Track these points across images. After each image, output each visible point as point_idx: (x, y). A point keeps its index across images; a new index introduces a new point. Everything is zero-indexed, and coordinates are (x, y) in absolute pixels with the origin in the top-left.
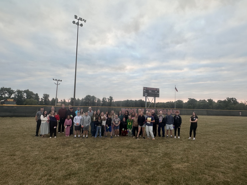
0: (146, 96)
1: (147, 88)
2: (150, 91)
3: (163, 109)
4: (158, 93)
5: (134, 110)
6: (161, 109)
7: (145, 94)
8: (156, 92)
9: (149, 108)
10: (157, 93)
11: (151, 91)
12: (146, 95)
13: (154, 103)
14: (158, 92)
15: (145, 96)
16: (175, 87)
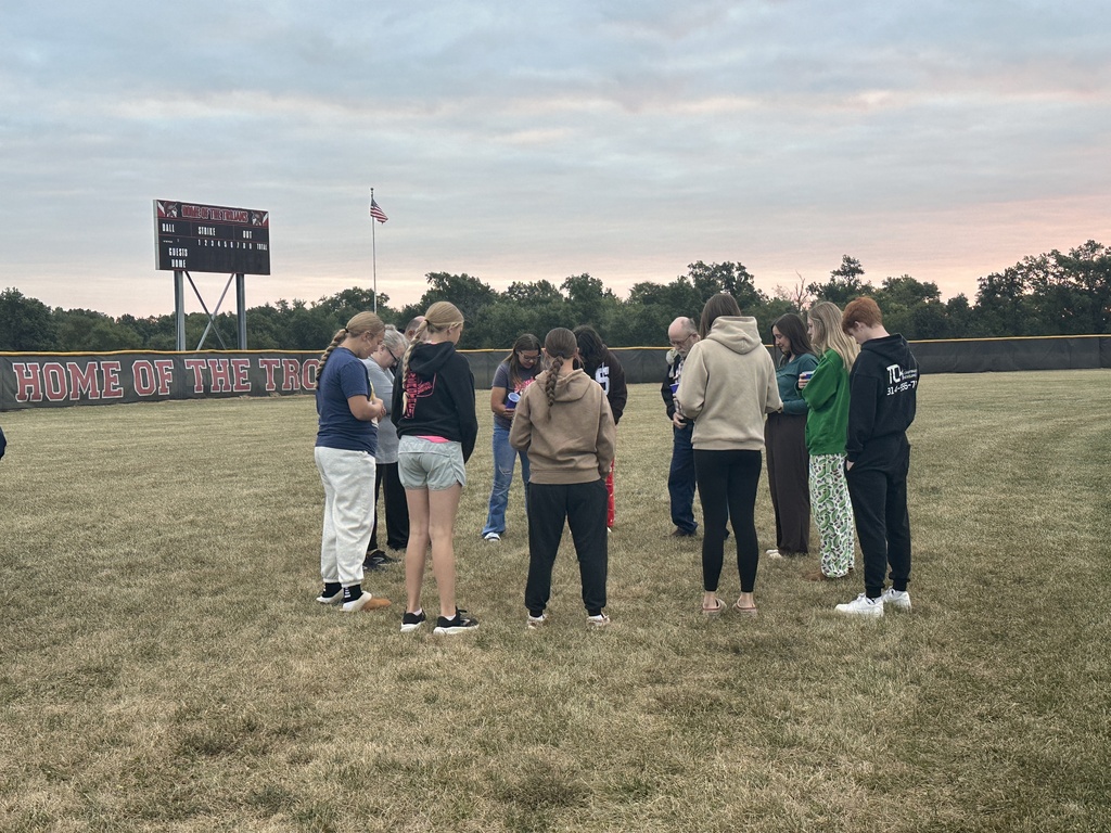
0: (181, 264)
1: (179, 205)
2: (203, 230)
3: (302, 358)
4: (260, 246)
5: (100, 372)
6: (288, 356)
7: (172, 252)
8: (246, 234)
9: (205, 356)
10: (255, 246)
11: (211, 231)
12: (179, 258)
13: (235, 312)
14: (262, 234)
15: (170, 268)
16: (373, 204)
